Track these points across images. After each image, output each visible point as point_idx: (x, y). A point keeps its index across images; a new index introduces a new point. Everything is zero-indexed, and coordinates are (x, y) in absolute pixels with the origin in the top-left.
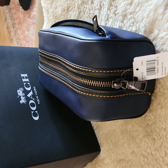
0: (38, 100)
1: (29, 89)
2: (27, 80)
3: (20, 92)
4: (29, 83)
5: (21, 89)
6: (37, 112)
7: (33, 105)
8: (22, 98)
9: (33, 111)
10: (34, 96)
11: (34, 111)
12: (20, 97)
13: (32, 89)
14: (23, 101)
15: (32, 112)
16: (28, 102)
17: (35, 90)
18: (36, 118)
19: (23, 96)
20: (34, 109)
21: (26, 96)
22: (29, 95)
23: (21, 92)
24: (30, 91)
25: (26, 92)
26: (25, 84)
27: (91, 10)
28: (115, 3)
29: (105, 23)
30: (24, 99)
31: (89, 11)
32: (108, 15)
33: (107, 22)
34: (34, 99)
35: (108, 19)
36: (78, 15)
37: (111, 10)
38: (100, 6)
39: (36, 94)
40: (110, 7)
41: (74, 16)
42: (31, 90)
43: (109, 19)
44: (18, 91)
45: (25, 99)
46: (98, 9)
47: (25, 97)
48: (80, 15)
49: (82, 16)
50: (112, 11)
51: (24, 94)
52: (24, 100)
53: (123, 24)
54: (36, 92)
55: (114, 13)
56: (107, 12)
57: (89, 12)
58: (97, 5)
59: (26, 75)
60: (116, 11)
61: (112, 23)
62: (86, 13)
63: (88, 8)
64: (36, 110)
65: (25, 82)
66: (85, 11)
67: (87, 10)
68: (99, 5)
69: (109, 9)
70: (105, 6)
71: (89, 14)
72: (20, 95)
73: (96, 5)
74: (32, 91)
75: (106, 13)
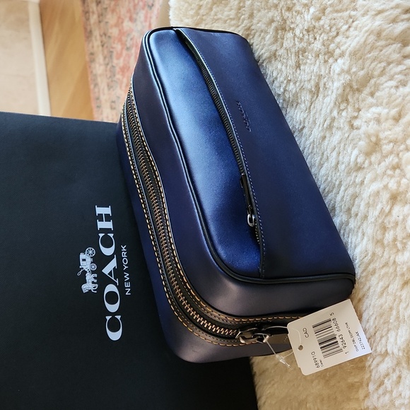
0: (127, 285)
1: (108, 251)
2: (109, 225)
3: (86, 262)
4: (111, 235)
5: (91, 252)
6: (119, 317)
7: (112, 298)
8: (90, 277)
9: (109, 313)
10: (118, 272)
11: (113, 314)
12: (85, 272)
13: (118, 252)
14: (89, 286)
15: (108, 318)
16: (101, 289)
17: (124, 254)
18: (115, 336)
19: (93, 272)
21: (98, 271)
22: (107, 270)
23: (89, 260)
24: (110, 258)
25: (101, 260)
26: (101, 235)
27: (291, 84)
28: (358, 99)
29: (322, 134)
30: (93, 280)
31: (285, 82)
32: (333, 119)
33: (328, 135)
34: (117, 282)
35: (330, 127)
37: (343, 110)
38: (317, 86)
39: (126, 267)
40: (342, 101)
42: (113, 255)
43: (334, 130)
44: (82, 256)
45: (95, 281)
46: (311, 91)
47: (96, 275)
50: (344, 114)
51: (94, 267)
52: (93, 283)
53: (367, 162)
54: (125, 261)
55: (350, 121)
56: (331, 111)
57: (284, 85)
58: (309, 81)
59: (107, 211)
60: (356, 118)
61: (340, 143)
63: (285, 73)
64: (116, 313)
65: (103, 230)
67: (282, 79)
68: (313, 83)
69: (339, 107)
70: (330, 92)
71: (285, 90)
72: (85, 268)
73: (306, 79)
74: (115, 259)
75: (328, 111)
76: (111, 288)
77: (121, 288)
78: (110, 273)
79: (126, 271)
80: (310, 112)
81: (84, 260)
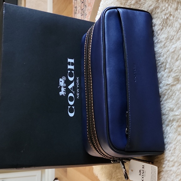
0: (78, 94)
2: (72, 67)
4: (73, 72)
5: (64, 78)
6: (73, 107)
7: (71, 99)
8: (63, 89)
9: (70, 105)
12: (61, 87)
13: (75, 79)
14: (62, 93)
15: (69, 107)
16: (67, 94)
17: (78, 81)
19: (64, 87)
20: (71, 103)
22: (70, 87)
23: (63, 82)
26: (69, 71)
30: (64, 90)
34: (74, 92)
36: (154, 8)
39: (78, 86)
41: (149, 5)
42: (73, 80)
44: (60, 80)
45: (65, 91)
47: (65, 89)
48: (156, 9)
49: (158, 13)
51: (65, 85)
52: (64, 92)
54: (78, 84)
59: (73, 61)
62: (164, 13)
64: (73, 105)
66: (164, 10)
72: (61, 85)
76: (71, 95)
77: (75, 95)
78: (71, 88)
79: (78, 88)
80: (178, 33)
81: (61, 81)
